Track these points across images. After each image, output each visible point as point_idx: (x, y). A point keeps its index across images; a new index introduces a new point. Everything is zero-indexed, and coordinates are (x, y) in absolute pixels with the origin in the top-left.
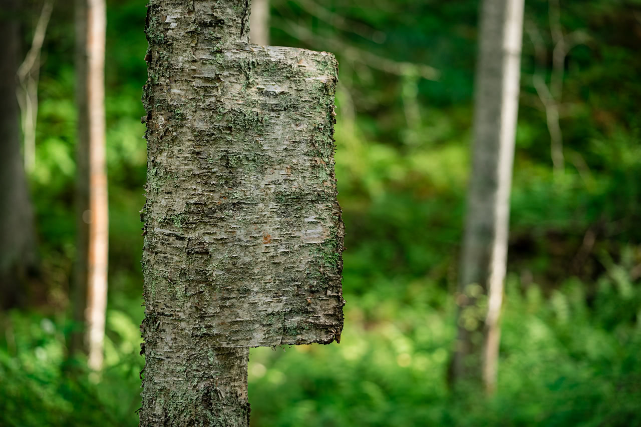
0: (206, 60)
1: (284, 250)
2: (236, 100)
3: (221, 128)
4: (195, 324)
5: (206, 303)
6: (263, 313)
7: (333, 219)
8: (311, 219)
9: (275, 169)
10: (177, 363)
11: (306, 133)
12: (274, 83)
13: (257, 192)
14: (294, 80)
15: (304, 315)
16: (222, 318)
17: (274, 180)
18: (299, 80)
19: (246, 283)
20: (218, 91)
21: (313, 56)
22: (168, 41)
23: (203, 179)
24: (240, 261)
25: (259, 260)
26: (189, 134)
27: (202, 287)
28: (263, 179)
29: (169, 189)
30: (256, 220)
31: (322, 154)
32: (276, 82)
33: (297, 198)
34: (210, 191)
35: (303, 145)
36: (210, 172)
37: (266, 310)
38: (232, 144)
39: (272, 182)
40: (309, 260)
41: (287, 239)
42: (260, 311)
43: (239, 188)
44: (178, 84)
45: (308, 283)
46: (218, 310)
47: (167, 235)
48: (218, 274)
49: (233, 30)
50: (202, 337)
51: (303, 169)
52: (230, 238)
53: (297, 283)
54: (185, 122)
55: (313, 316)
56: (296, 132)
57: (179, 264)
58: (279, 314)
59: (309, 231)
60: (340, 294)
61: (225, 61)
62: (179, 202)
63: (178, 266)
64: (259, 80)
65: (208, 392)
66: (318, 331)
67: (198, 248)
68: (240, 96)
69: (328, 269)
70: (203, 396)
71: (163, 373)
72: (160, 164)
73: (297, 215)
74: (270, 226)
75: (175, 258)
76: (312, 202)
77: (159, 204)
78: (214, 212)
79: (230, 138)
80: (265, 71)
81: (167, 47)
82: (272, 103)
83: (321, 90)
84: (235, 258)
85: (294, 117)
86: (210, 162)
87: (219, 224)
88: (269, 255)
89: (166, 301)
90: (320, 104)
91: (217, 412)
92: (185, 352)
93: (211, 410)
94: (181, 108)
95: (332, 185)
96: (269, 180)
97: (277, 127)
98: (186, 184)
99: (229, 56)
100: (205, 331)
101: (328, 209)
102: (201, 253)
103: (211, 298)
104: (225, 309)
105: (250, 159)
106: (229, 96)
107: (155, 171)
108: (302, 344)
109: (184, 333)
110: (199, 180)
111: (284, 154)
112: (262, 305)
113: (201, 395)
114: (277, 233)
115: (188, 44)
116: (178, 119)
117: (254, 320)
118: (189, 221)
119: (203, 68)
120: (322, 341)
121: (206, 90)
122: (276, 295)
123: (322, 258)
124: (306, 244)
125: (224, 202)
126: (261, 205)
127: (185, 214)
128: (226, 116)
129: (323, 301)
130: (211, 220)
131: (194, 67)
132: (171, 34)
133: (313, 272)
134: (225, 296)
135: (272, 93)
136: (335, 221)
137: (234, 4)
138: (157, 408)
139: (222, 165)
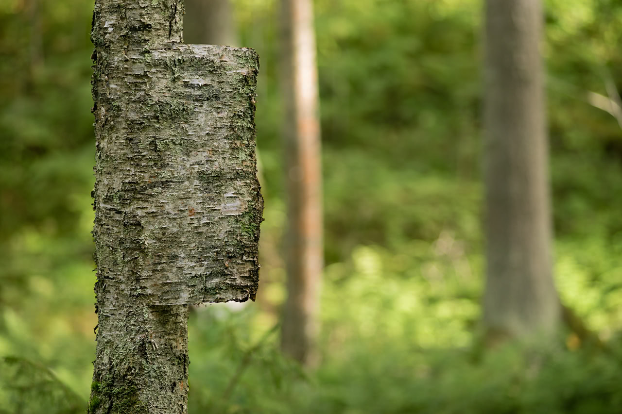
0: (136, 60)
1: (206, 222)
2: (163, 93)
3: (149, 117)
4: (132, 286)
5: (140, 267)
6: (188, 276)
7: (251, 193)
8: (230, 195)
9: (199, 151)
10: (119, 319)
11: (226, 119)
12: (198, 77)
13: (183, 172)
14: (216, 73)
15: (223, 277)
16: (154, 280)
17: (197, 161)
18: (220, 73)
19: (175, 250)
20: (146, 86)
21: (234, 52)
22: (106, 44)
23: (135, 161)
24: (169, 231)
25: (185, 230)
26: (124, 123)
27: (136, 254)
28: (188, 161)
29: (109, 170)
30: (182, 195)
31: (242, 138)
32: (199, 76)
33: (217, 176)
34: (141, 172)
35: (224, 130)
36: (141, 155)
37: (191, 273)
38: (159, 131)
39: (196, 162)
40: (228, 230)
41: (209, 211)
42: (186, 274)
43: (167, 168)
44: (115, 80)
45: (226, 250)
46: (151, 273)
47: (109, 210)
48: (150, 242)
49: (161, 32)
50: (137, 296)
51: (223, 151)
52: (159, 212)
53: (217, 250)
54: (120, 113)
55: (231, 278)
56: (217, 118)
57: (119, 234)
58: (201, 277)
59: (228, 205)
60: (255, 259)
61: (152, 60)
62: (117, 181)
63: (118, 236)
64: (185, 74)
65: (144, 343)
66: (234, 291)
67: (133, 220)
68: (167, 89)
69: (245, 237)
70: (139, 346)
71: (109, 328)
72: (103, 148)
73: (217, 191)
74: (194, 201)
75: (116, 229)
76: (231, 179)
77: (102, 183)
78: (145, 189)
79: (157, 126)
80: (190, 66)
81: (106, 48)
82: (197, 94)
83: (240, 81)
84: (164, 228)
85: (216, 106)
86: (141, 146)
87: (149, 199)
88: (193, 225)
89: (110, 266)
90: (240, 94)
91: (151, 361)
92: (125, 309)
93: (146, 359)
94: (117, 101)
95: (252, 164)
96: (193, 161)
97: (201, 115)
98: (123, 166)
99: (156, 55)
100: (140, 291)
101: (246, 185)
102: (134, 225)
103: (144, 263)
104: (157, 272)
105: (176, 143)
106: (157, 89)
107: (99, 154)
108: (220, 302)
109: (123, 293)
110: (132, 163)
111: (207, 138)
112: (187, 269)
113: (138, 346)
114: (200, 206)
115: (121, 46)
116: (114, 110)
117: (181, 282)
118: (124, 197)
119: (133, 67)
120: (237, 299)
121: (136, 86)
122: (199, 261)
123: (239, 228)
124: (225, 216)
125: (153, 181)
126: (187, 183)
127: (122, 191)
128: (154, 107)
129: (239, 265)
130: (142, 196)
131: (126, 66)
132: (108, 38)
133: (230, 240)
134: (157, 261)
135: (196, 85)
136: (253, 195)
137: (162, 10)
138: (105, 358)
139: (151, 149)
